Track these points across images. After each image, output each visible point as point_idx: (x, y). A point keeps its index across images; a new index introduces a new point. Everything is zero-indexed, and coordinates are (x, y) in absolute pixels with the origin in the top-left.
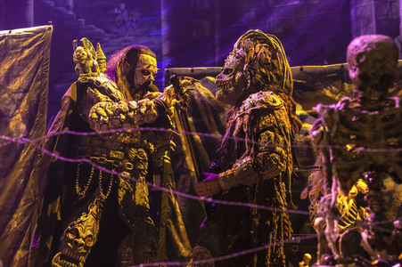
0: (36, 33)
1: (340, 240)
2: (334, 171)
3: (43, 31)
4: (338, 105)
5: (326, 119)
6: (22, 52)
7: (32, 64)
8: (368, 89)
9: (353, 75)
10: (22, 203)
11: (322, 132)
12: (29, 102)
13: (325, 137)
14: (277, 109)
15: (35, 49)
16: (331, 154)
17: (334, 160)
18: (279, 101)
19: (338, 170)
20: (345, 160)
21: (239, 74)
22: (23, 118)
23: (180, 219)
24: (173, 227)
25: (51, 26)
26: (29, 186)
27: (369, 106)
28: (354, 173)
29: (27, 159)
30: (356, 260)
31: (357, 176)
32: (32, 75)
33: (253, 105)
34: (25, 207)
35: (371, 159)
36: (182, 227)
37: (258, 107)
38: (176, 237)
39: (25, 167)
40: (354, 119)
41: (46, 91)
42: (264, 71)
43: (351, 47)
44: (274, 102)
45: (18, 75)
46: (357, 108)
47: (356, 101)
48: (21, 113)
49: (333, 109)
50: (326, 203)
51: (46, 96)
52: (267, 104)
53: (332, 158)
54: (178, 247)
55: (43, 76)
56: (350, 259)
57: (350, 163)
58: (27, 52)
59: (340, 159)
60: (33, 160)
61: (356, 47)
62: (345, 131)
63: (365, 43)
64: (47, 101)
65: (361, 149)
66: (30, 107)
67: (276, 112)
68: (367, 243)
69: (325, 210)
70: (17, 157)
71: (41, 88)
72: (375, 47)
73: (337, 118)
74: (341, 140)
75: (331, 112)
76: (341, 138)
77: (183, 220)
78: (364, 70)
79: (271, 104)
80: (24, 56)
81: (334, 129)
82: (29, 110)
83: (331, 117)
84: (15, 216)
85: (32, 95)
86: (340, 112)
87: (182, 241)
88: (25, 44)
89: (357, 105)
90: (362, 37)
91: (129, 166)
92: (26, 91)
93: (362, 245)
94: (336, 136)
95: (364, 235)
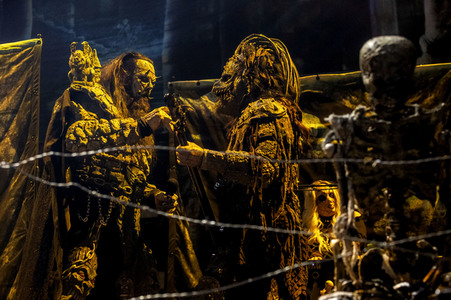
0: (24, 47)
1: (359, 263)
2: (349, 187)
3: (31, 45)
4: (353, 114)
5: (339, 131)
6: (9, 69)
7: (21, 82)
8: (384, 96)
9: (367, 80)
10: (14, 235)
11: (336, 145)
12: (19, 124)
13: (339, 150)
14: (279, 118)
15: (23, 65)
16: (346, 169)
17: (350, 175)
18: (281, 109)
19: (354, 187)
20: (362, 175)
21: (237, 81)
22: (12, 142)
23: (190, 247)
24: (182, 256)
25: (40, 39)
26: (21, 215)
27: (386, 115)
28: (372, 189)
29: (18, 187)
30: (376, 284)
31: (376, 192)
32: (21, 93)
33: (253, 114)
34: (17, 240)
35: (390, 173)
36: (192, 256)
37: (258, 116)
38: (186, 267)
39: (16, 196)
40: (370, 130)
41: (37, 111)
42: (264, 76)
43: (364, 50)
44: (276, 109)
45: (6, 95)
46: (373, 117)
47: (371, 110)
48: (11, 136)
49: (347, 119)
50: (342, 222)
51: (38, 117)
52: (268, 112)
53: (347, 173)
54: (188, 278)
55: (33, 94)
56: (370, 283)
57: (366, 178)
58: (14, 68)
59: (356, 174)
60: (24, 187)
61: (370, 50)
62: (360, 143)
63: (379, 46)
64: (38, 122)
65: (378, 161)
66: (20, 129)
67: (277, 120)
68: (388, 265)
69: (342, 230)
70: (8, 184)
71: (31, 108)
72: (389, 50)
73: (351, 129)
74: (356, 152)
75: (345, 122)
76: (356, 151)
77: (194, 248)
78: (379, 75)
79: (272, 112)
80: (11, 73)
81: (349, 141)
82: (19, 133)
83: (345, 128)
84: (6, 250)
85: (22, 115)
86: (354, 122)
87: (193, 272)
88: (12, 60)
89: (374, 114)
90: (375, 40)
91: (128, 190)
92: (15, 112)
93: (383, 268)
94: (351, 149)
95: (386, 257)
